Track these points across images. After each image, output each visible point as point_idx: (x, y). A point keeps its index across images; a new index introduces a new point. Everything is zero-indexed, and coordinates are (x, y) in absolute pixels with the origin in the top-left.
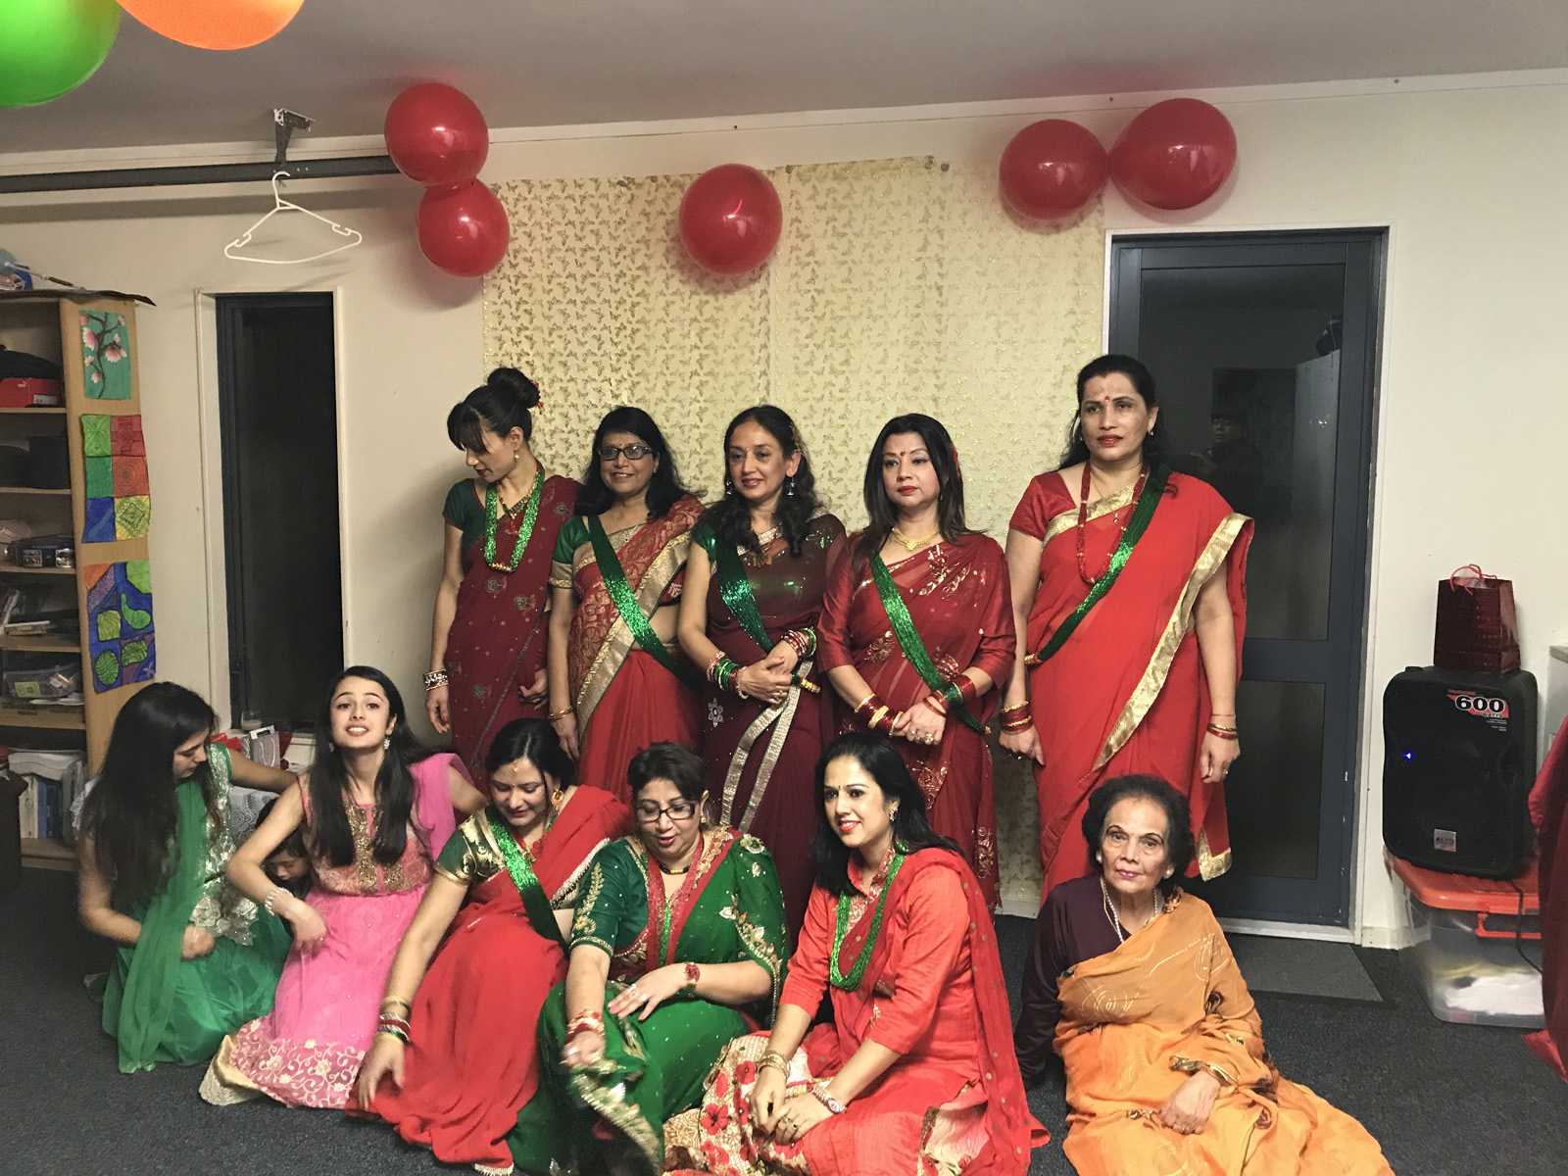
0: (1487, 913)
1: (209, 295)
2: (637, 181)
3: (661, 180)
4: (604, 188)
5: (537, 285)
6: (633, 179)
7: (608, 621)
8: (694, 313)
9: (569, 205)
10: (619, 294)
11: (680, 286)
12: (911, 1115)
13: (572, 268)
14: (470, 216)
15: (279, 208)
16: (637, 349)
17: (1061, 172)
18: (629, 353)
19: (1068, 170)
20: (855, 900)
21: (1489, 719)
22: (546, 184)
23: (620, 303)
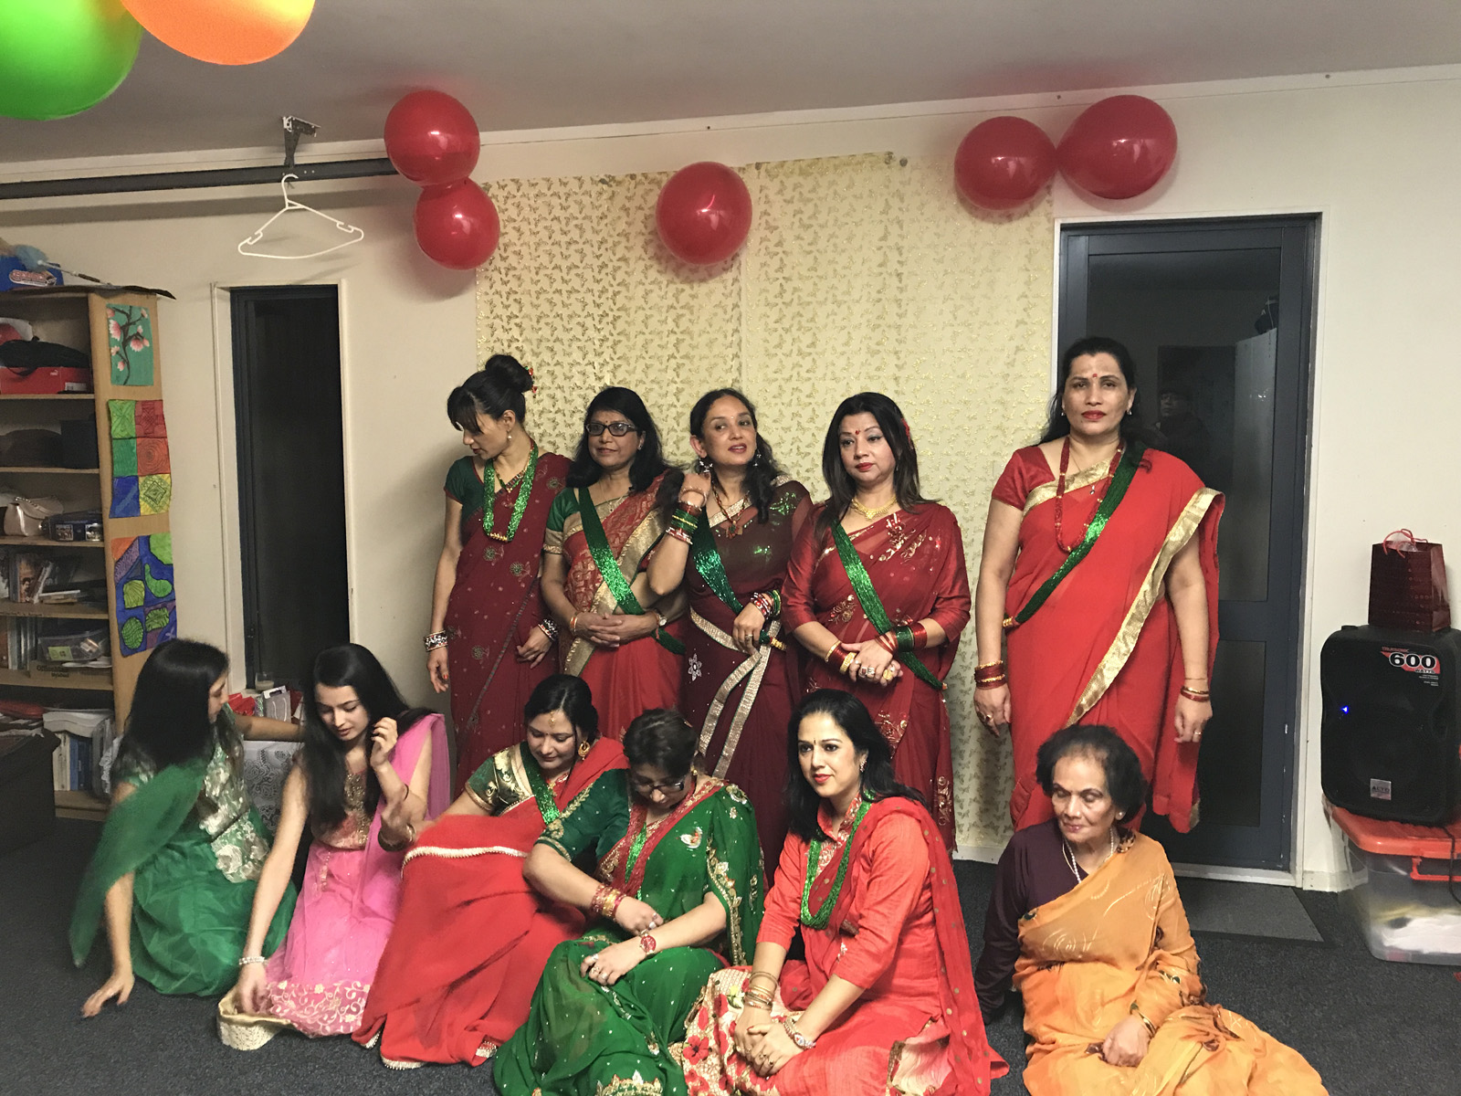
0: (1421, 858)
1: (222, 288)
2: (617, 179)
3: (639, 177)
4: (588, 185)
5: (526, 276)
6: (613, 178)
7: (594, 586)
8: (671, 301)
9: (555, 201)
10: (602, 284)
11: (658, 276)
12: (878, 1049)
13: (558, 260)
14: (463, 212)
15: (287, 208)
16: (618, 334)
17: (1012, 165)
18: (611, 338)
19: (1019, 164)
20: (825, 845)
21: (1421, 674)
22: (534, 182)
23: (602, 292)
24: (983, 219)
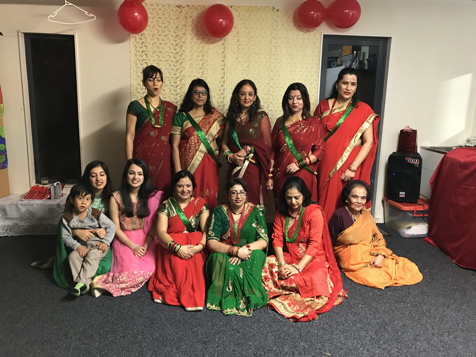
0: (416, 210)
1: (22, 33)
2: (183, 6)
3: (190, 6)
4: (172, 8)
5: (149, 37)
6: (181, 5)
8: (201, 49)
9: (160, 12)
10: (176, 42)
11: (196, 40)
13: (160, 33)
14: (138, 13)
15: (66, 4)
16: (182, 60)
17: (315, 15)
18: (180, 61)
19: (317, 15)
21: (415, 164)
23: (177, 45)
24: (301, 31)
